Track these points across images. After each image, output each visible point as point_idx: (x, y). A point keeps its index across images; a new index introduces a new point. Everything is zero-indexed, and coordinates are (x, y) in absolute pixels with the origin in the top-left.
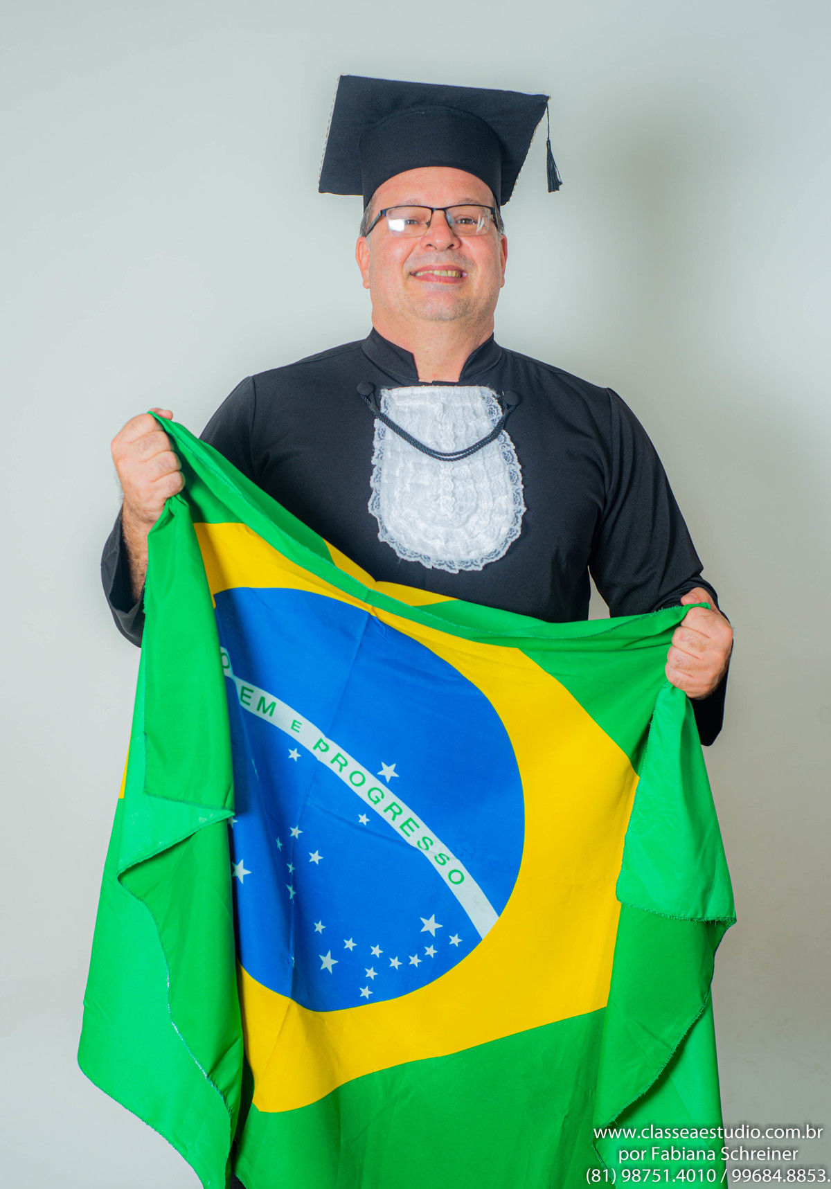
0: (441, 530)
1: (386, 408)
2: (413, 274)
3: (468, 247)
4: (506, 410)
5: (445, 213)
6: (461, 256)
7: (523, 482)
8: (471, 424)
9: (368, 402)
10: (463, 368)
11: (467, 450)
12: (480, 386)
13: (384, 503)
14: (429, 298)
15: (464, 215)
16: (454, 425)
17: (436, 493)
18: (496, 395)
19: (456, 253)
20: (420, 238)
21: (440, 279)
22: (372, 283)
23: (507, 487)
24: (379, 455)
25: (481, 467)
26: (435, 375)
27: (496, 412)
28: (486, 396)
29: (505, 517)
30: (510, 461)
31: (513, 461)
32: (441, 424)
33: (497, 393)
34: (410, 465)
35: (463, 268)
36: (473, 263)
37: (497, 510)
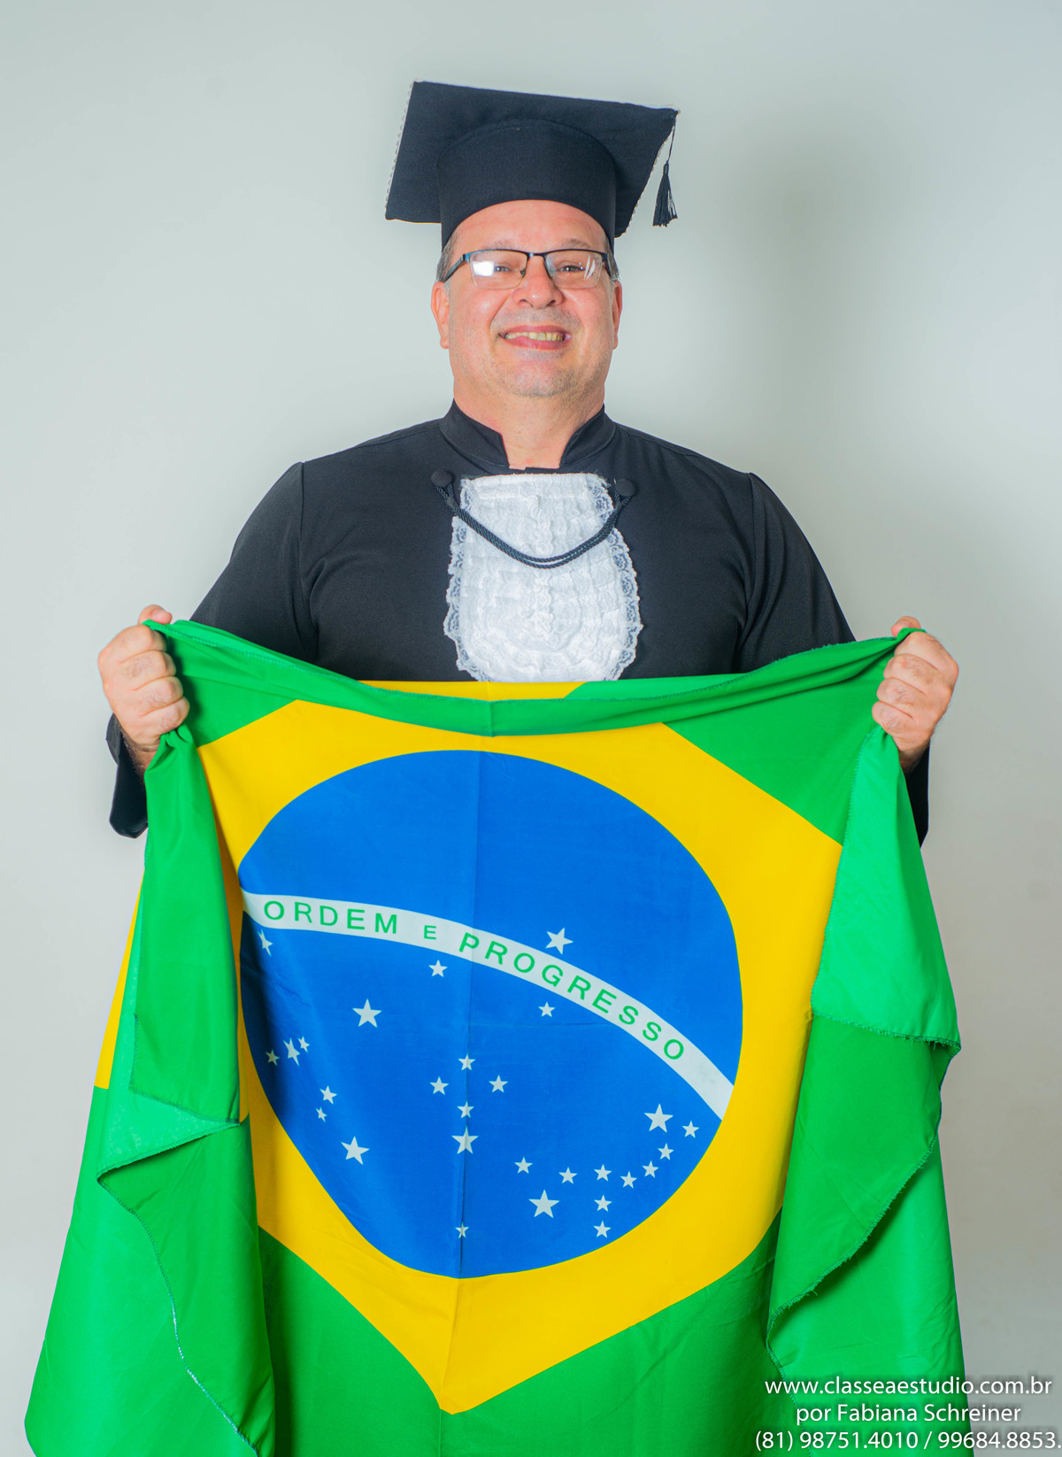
0: (535, 655)
1: (467, 502)
2: (503, 336)
3: (573, 302)
4: (618, 504)
5: (545, 260)
6: (563, 313)
7: (638, 594)
8: (574, 521)
9: (445, 495)
10: (565, 451)
11: (568, 554)
12: (586, 473)
13: (464, 622)
14: (523, 369)
15: (568, 262)
16: (552, 522)
17: (530, 608)
18: (606, 484)
19: (558, 309)
20: (513, 290)
21: (536, 344)
22: (450, 341)
23: (618, 599)
24: (457, 562)
25: (586, 575)
26: (529, 461)
27: (605, 505)
28: (593, 486)
29: (616, 636)
30: (623, 567)
31: (626, 566)
32: (536, 522)
33: (608, 482)
34: (497, 575)
35: (566, 328)
36: (579, 322)
37: (606, 628)
